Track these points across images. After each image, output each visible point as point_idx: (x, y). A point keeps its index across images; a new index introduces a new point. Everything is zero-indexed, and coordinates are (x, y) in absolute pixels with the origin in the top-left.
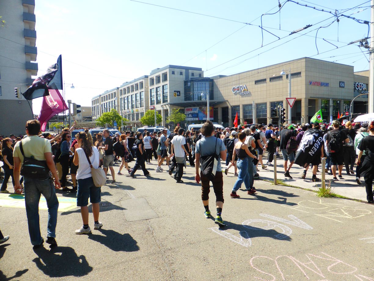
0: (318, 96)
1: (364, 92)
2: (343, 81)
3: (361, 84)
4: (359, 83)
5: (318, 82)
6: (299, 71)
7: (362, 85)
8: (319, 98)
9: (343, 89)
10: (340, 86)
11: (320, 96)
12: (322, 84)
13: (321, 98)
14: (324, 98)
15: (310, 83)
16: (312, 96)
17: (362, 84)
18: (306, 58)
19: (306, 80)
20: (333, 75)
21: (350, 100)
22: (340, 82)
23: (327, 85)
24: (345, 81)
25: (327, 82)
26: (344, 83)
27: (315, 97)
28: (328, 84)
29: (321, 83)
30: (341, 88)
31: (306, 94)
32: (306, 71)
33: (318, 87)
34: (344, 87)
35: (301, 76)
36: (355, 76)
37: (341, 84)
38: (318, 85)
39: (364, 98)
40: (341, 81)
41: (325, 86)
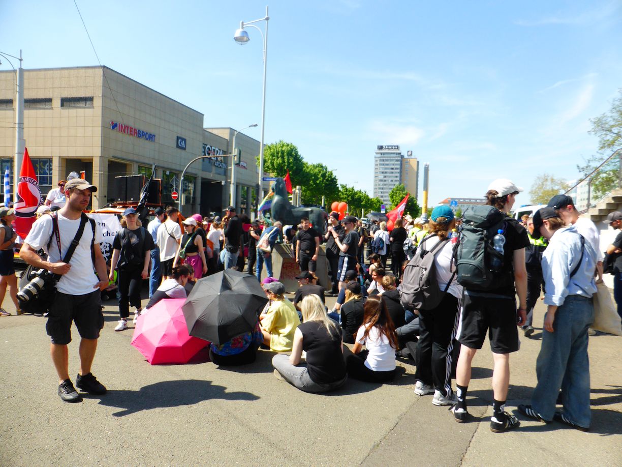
0: (130, 157)
1: (219, 165)
2: (184, 137)
3: (214, 148)
4: (211, 147)
5: (131, 128)
6: (90, 95)
7: (216, 152)
8: (133, 161)
9: (183, 152)
10: (178, 146)
11: (136, 159)
12: (140, 134)
13: (137, 162)
14: (145, 164)
15: (113, 126)
16: (119, 155)
17: (217, 149)
18: (104, 67)
19: (103, 116)
20: (165, 120)
21: (196, 174)
22: (178, 138)
23: (151, 137)
24: (187, 139)
25: (153, 132)
26: (185, 140)
27: (125, 157)
28: (154, 136)
29: (139, 131)
30: (179, 150)
31: (104, 148)
32: (103, 96)
33: (132, 137)
34: (184, 149)
35: (93, 107)
36: (206, 133)
37: (181, 143)
38: (131, 134)
39: (219, 174)
40: (179, 136)
41: (147, 139)
